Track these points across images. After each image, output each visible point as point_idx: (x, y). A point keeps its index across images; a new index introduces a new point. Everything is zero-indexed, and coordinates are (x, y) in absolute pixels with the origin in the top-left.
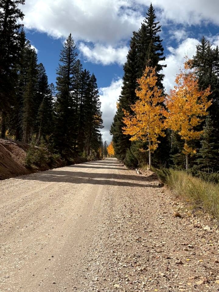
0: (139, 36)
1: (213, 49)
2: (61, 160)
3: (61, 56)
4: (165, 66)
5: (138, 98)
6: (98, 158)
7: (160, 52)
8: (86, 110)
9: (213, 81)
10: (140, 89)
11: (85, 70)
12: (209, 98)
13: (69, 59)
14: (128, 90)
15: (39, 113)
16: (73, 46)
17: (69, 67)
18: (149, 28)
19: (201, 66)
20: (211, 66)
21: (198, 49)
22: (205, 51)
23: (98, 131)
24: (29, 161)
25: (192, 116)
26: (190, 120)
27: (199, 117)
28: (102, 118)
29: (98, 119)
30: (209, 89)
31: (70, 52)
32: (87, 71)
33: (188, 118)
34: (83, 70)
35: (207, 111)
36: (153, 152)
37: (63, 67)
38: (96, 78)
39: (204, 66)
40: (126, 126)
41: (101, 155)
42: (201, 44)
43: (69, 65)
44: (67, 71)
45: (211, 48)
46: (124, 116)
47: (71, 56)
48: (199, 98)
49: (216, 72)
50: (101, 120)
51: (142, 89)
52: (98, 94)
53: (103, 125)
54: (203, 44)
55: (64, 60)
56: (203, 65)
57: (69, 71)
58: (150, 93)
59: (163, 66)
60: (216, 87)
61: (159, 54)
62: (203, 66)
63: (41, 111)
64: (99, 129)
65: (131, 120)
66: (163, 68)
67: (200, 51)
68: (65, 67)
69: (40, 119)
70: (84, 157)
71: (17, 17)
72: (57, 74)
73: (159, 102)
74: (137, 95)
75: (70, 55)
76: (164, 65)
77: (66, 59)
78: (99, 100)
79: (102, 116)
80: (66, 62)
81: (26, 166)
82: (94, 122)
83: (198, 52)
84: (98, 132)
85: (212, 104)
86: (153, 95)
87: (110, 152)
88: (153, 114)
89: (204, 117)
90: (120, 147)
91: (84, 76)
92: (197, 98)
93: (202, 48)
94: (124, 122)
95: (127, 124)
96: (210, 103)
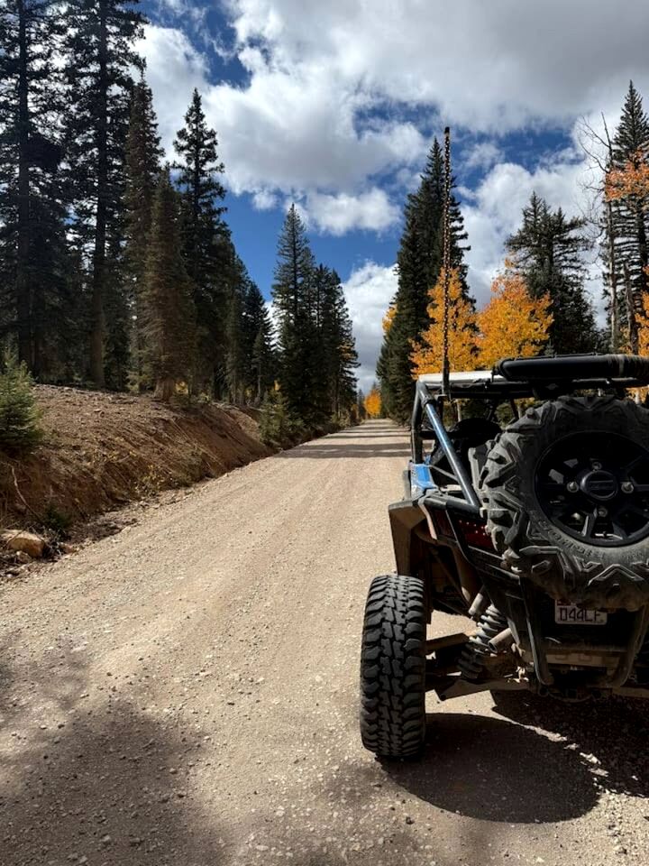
0: (419, 201)
1: (552, 215)
2: (305, 430)
3: (279, 245)
4: (469, 249)
5: (433, 321)
6: (355, 422)
7: (456, 224)
8: (328, 337)
9: (555, 280)
10: (435, 306)
11: (321, 266)
12: (549, 310)
13: (294, 249)
14: (408, 302)
15: (255, 352)
16: (300, 226)
17: (296, 265)
18: (435, 182)
19: (534, 246)
20: (550, 246)
21: (526, 216)
22: (539, 217)
23: (350, 373)
24: (268, 434)
25: (524, 341)
26: (520, 349)
27: (534, 343)
28: (356, 348)
29: (349, 351)
30: (547, 297)
31: (294, 237)
32: (324, 267)
33: (518, 346)
34: (318, 266)
35: (547, 332)
36: (464, 404)
37: (284, 266)
38: (339, 276)
39: (539, 246)
40: (417, 366)
41: (358, 417)
42: (531, 207)
43: (294, 261)
44: (292, 272)
45: (548, 212)
46: (413, 351)
47: (297, 244)
48: (533, 313)
49: (560, 255)
50: (355, 354)
51: (438, 305)
52: (345, 306)
53: (358, 361)
54: (535, 205)
55: (286, 253)
56: (536, 243)
57: (295, 272)
58: (452, 311)
59: (464, 249)
60: (560, 289)
61: (456, 229)
62: (537, 246)
63: (258, 349)
64: (352, 370)
65: (424, 356)
66: (465, 252)
67: (530, 220)
68: (288, 266)
69: (257, 363)
70: (334, 421)
71: (215, 195)
72: (276, 279)
73: (468, 323)
74: (431, 316)
75: (294, 243)
76: (466, 246)
77: (288, 251)
78: (348, 316)
79: (355, 346)
80: (290, 256)
81: (265, 442)
82: (342, 358)
83: (526, 221)
84: (348, 375)
85: (553, 320)
86: (457, 313)
87: (372, 410)
88: (460, 344)
89: (543, 342)
90: (402, 399)
91: (320, 277)
92: (529, 314)
93: (532, 213)
94: (414, 360)
95: (418, 363)
96: (550, 320)
